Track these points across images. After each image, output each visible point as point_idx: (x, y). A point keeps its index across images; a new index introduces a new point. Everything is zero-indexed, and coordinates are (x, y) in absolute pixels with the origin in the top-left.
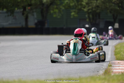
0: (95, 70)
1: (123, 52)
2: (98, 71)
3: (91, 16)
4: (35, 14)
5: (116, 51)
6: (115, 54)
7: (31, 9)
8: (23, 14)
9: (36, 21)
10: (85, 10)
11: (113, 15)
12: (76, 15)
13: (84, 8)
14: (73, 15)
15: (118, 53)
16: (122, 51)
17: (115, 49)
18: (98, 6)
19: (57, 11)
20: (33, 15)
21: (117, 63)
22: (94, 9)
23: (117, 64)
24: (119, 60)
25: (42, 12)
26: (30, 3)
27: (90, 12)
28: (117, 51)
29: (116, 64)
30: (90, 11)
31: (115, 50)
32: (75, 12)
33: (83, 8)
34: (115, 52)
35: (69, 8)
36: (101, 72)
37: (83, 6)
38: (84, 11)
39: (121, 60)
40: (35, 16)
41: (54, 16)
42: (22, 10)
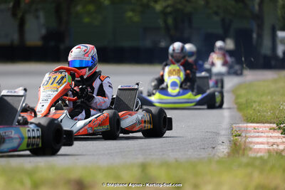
1: (257, 104)
2: (213, 148)
3: (170, 21)
4: (41, 14)
5: (239, 100)
8: (14, 15)
9: (43, 31)
10: (158, 7)
11: (223, 20)
12: (136, 19)
13: (156, 1)
14: (131, 18)
15: (247, 107)
16: (255, 102)
19: (91, 8)
20: (37, 17)
21: (250, 129)
24: (252, 122)
25: (58, 11)
27: (170, 13)
28: (242, 100)
30: (169, 10)
32: (133, 10)
33: (152, 4)
34: (236, 103)
38: (154, 9)
39: (258, 123)
40: (42, 20)
41: (87, 20)
42: (11, 5)
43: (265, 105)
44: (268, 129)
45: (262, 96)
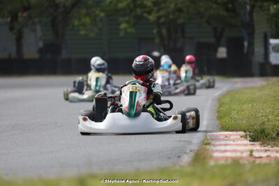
0: (172, 154)
2: (179, 157)
3: (164, 31)
4: (38, 28)
5: (221, 109)
6: (219, 118)
7: (30, 17)
8: (12, 29)
9: (41, 44)
10: (152, 18)
11: (215, 30)
12: (131, 30)
13: (149, 13)
14: (125, 29)
15: (226, 115)
17: (218, 105)
18: (180, 10)
19: (87, 20)
20: (34, 31)
21: (222, 137)
22: (171, 17)
23: (223, 140)
24: (226, 131)
25: (54, 24)
26: (26, 4)
27: (164, 23)
28: (223, 109)
29: (220, 140)
30: (162, 20)
31: (220, 107)
32: (128, 22)
33: (145, 15)
35: (114, 14)
36: (186, 159)
37: (147, 9)
38: (148, 20)
39: (232, 131)
40: (39, 33)
41: (82, 32)
42: (9, 19)
43: (243, 113)
44: (239, 137)
45: (244, 104)
